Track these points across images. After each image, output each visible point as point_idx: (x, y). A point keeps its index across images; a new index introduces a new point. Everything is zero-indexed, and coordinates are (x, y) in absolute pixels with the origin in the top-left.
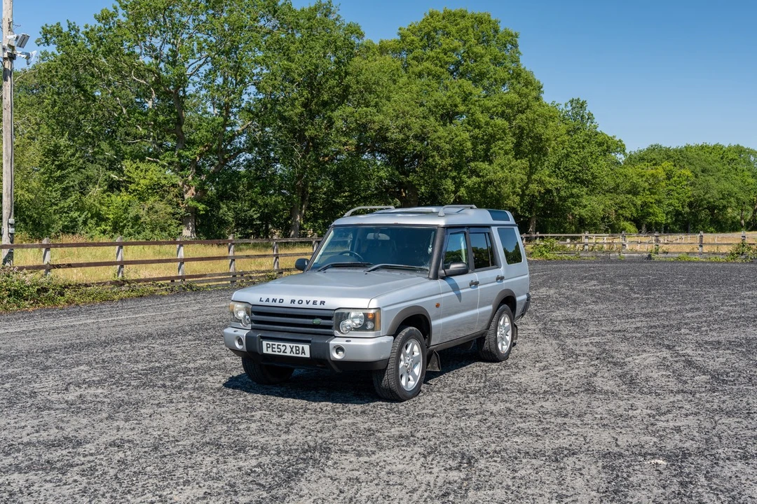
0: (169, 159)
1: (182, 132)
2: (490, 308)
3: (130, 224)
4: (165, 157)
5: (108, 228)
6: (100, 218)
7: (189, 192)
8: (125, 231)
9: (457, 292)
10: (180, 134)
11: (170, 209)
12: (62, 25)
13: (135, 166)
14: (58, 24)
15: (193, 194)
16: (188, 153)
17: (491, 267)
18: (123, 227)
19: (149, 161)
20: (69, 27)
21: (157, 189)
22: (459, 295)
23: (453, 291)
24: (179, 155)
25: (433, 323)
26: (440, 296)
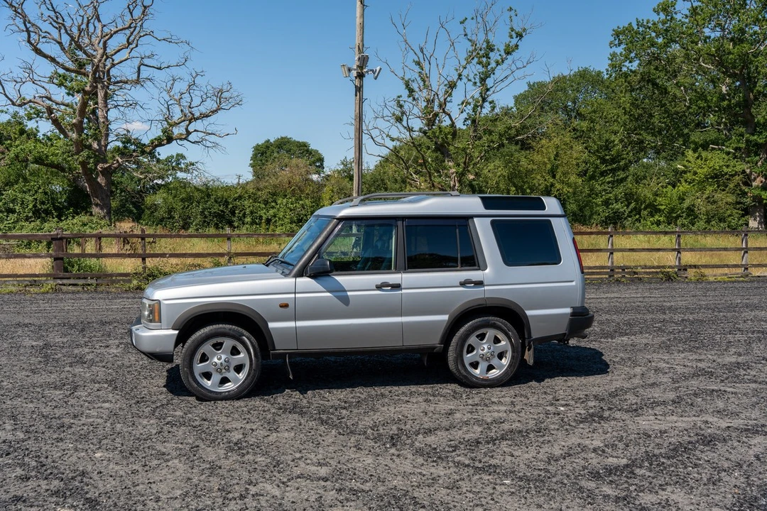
0: (735, 146)
1: (751, 114)
2: (446, 317)
3: (684, 215)
4: (731, 144)
5: (662, 219)
6: (654, 210)
7: (758, 179)
8: (679, 222)
9: (339, 294)
10: (749, 117)
11: (731, 199)
12: (633, 25)
13: (696, 155)
14: (630, 24)
15: (762, 182)
16: (755, 137)
18: (679, 216)
19: (713, 149)
20: (638, 25)
21: (717, 177)
22: (345, 300)
23: (330, 292)
24: (748, 141)
25: (271, 325)
26: (293, 296)
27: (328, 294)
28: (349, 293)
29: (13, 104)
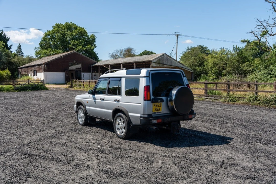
2: (111, 111)
9: (95, 100)
17: (117, 95)
22: (95, 102)
23: (94, 99)
25: (87, 107)
26: (88, 99)
27: (93, 100)
28: (96, 100)
29: (271, 35)
